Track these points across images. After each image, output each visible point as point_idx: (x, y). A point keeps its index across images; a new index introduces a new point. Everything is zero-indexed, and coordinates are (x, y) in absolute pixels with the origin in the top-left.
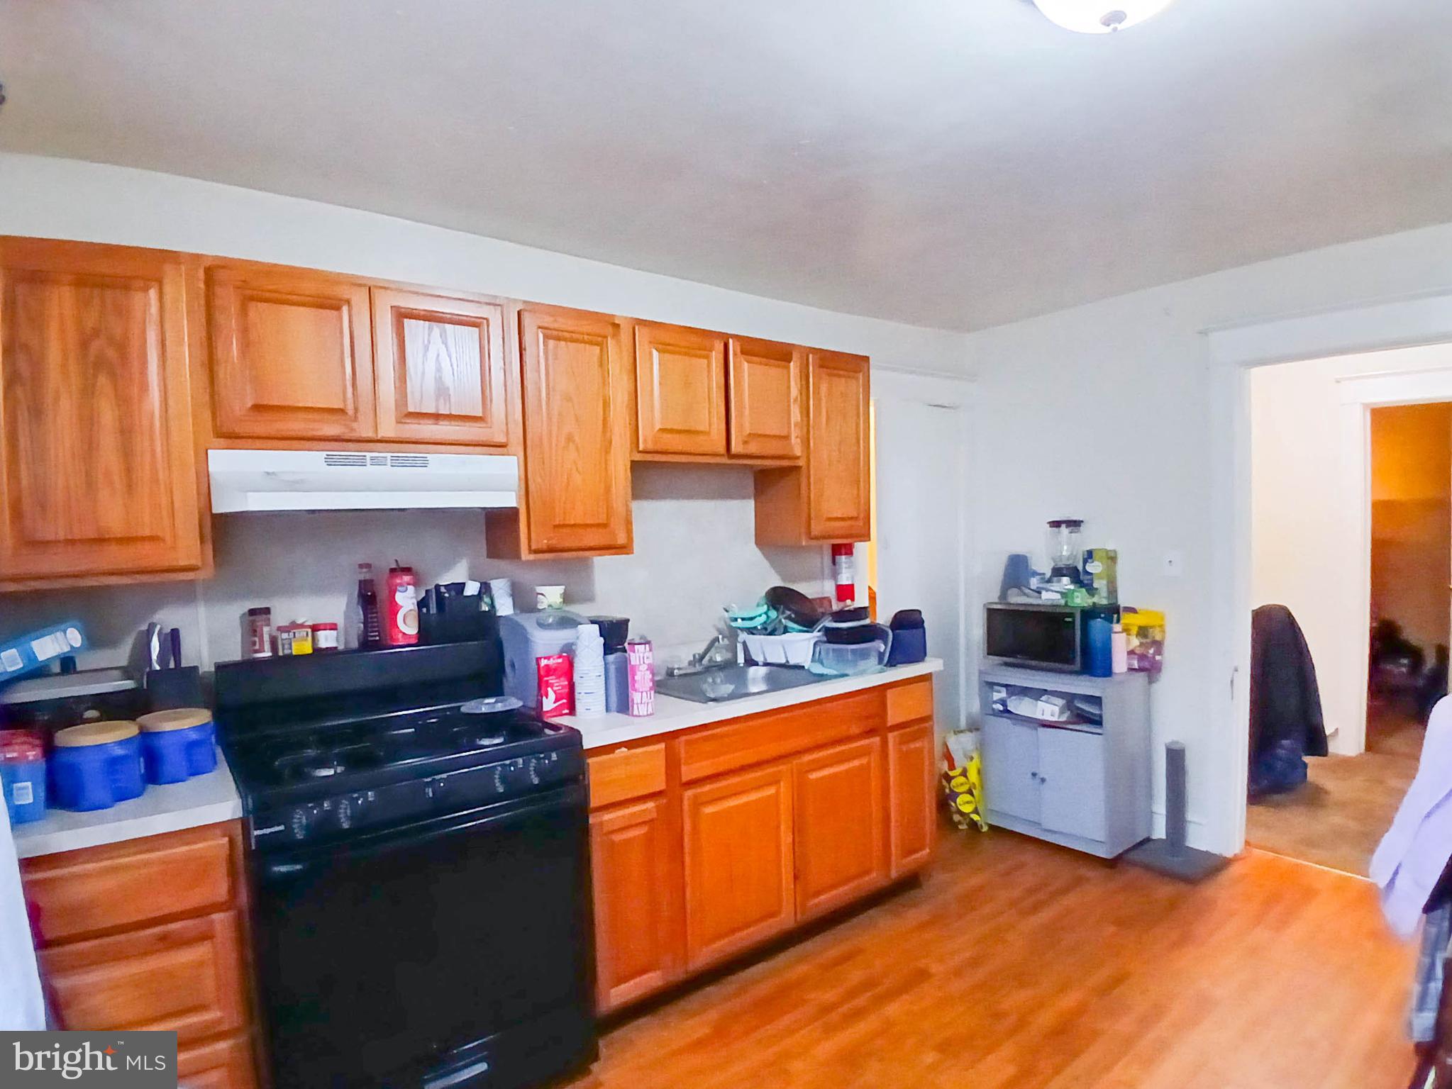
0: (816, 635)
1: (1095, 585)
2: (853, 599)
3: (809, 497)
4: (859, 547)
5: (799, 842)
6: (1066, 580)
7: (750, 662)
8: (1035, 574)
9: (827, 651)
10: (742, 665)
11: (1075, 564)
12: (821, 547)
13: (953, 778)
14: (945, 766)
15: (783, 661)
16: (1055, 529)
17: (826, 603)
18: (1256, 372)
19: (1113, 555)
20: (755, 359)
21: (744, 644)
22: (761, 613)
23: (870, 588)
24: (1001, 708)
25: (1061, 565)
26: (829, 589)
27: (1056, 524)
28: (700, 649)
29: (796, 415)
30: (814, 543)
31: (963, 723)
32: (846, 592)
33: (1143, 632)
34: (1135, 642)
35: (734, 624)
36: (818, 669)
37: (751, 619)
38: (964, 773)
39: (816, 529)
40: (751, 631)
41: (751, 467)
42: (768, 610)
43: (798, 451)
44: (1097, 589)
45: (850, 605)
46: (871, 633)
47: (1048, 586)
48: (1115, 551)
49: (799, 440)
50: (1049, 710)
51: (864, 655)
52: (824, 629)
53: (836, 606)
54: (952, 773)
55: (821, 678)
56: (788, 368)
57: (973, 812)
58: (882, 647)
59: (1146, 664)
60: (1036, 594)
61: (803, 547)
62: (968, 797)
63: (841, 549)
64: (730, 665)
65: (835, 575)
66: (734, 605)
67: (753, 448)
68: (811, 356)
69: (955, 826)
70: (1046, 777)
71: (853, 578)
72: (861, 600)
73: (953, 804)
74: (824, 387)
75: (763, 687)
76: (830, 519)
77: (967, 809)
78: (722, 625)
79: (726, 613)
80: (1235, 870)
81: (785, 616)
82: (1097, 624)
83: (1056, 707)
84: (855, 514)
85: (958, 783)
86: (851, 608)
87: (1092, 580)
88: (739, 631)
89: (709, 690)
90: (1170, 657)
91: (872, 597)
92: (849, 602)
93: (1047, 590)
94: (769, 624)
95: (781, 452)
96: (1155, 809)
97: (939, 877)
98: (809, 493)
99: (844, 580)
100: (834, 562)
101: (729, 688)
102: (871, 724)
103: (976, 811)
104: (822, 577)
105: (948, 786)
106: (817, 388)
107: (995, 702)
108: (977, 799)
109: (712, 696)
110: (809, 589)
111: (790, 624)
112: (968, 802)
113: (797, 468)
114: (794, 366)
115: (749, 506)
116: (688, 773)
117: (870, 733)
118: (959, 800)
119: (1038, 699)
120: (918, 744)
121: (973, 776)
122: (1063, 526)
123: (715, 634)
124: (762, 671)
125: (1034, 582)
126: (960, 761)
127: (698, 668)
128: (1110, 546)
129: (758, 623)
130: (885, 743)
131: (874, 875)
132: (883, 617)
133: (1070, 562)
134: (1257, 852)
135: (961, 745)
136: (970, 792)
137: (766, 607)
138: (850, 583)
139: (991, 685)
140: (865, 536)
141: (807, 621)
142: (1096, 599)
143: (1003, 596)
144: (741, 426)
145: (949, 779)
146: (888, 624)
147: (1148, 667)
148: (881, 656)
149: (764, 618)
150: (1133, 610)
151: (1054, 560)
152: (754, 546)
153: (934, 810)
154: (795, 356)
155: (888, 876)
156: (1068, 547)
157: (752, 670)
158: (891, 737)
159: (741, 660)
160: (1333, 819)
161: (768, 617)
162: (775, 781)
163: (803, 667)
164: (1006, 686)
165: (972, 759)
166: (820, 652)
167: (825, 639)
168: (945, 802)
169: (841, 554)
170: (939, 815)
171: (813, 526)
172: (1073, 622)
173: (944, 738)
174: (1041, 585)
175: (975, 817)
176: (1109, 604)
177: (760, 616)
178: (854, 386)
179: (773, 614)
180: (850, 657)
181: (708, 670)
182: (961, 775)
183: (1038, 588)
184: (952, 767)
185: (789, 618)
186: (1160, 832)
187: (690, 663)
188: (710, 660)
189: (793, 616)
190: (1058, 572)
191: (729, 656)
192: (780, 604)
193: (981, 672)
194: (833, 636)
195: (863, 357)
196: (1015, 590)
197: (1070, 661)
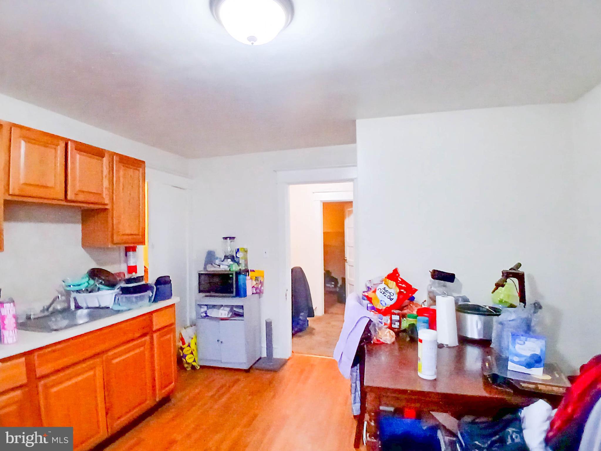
0: (116, 290)
1: (240, 262)
2: (136, 272)
3: (113, 224)
4: (140, 248)
5: (108, 395)
6: (229, 260)
7: (78, 307)
8: (217, 258)
9: (122, 298)
10: (73, 310)
11: (233, 254)
12: (119, 248)
13: (184, 348)
14: (180, 344)
15: (98, 306)
16: (225, 240)
17: (122, 275)
18: (291, 187)
19: (246, 250)
20: (82, 153)
21: (75, 299)
22: (85, 282)
23: (145, 267)
24: (205, 315)
25: (227, 255)
26: (123, 268)
27: (226, 238)
28: (47, 303)
29: (106, 183)
30: (115, 246)
31: (188, 324)
32: (132, 269)
33: (257, 279)
34: (254, 283)
35: (68, 289)
36: (117, 308)
37: (79, 285)
38: (189, 346)
39: (116, 239)
40: (78, 291)
41: (80, 207)
42: (89, 279)
43: (107, 201)
44: (241, 264)
45: (134, 275)
46: (145, 288)
47: (223, 263)
48: (247, 249)
49: (107, 196)
50: (224, 313)
51: (142, 298)
52: (120, 288)
53: (127, 276)
54: (183, 347)
55: (118, 312)
56: (102, 161)
57: (193, 362)
58: (151, 294)
59: (258, 291)
60: (219, 266)
61: (110, 248)
62: (191, 355)
63: (130, 249)
64: (66, 310)
65: (126, 261)
66: (68, 279)
67: (81, 198)
68: (115, 157)
69: (185, 369)
70: (223, 341)
71: (136, 262)
72: (140, 273)
73: (184, 360)
74: (121, 172)
75: (86, 320)
76: (124, 235)
77: (190, 361)
78: (62, 289)
79: (64, 283)
80: (289, 363)
81: (98, 283)
82: (241, 277)
83: (226, 311)
84: (136, 232)
85: (187, 350)
86: (135, 277)
87: (239, 260)
88: (72, 292)
89: (53, 324)
90: (266, 288)
91: (146, 271)
92: (134, 273)
93: (223, 265)
94: (89, 288)
95: (96, 201)
96: (262, 346)
97: (179, 395)
98: (113, 221)
99: (132, 264)
100: (126, 255)
101: (65, 323)
102: (145, 331)
103: (194, 361)
104: (120, 262)
105: (182, 352)
106: (118, 171)
107: (202, 313)
108: (195, 356)
109: (55, 327)
110: (112, 269)
111: (101, 286)
112: (191, 358)
113: (106, 209)
114: (105, 160)
115: (79, 227)
116: (40, 372)
117: (144, 335)
118: (187, 358)
119: (219, 309)
120: (168, 337)
121: (193, 346)
122: (228, 239)
123: (56, 294)
124: (85, 311)
125: (217, 262)
126: (187, 341)
127: (46, 313)
128: (245, 247)
129: (83, 287)
130: (152, 338)
131: (148, 402)
132: (151, 280)
133: (231, 253)
134: (296, 354)
135: (188, 333)
136: (192, 353)
137: (88, 279)
138: (134, 265)
139: (200, 306)
140: (143, 243)
141: (111, 285)
142: (240, 267)
143: (205, 268)
144: (74, 186)
145: (182, 349)
146: (154, 283)
147: (258, 292)
148: (150, 298)
149: (86, 284)
150: (254, 271)
151: (225, 252)
152: (81, 247)
153: (176, 364)
154: (106, 155)
155: (155, 400)
156: (230, 248)
157: (79, 312)
158: (155, 335)
159: (73, 307)
160: (317, 338)
161: (89, 284)
162: (92, 368)
163: (109, 307)
164: (206, 305)
165: (192, 339)
166: (118, 299)
167: (121, 292)
168: (180, 360)
169: (130, 251)
170: (178, 367)
171: (115, 238)
172: (232, 277)
173: (180, 331)
174: (220, 263)
175: (194, 364)
176: (245, 269)
177: (84, 283)
178: (138, 174)
179: (92, 282)
180: (134, 300)
181: (53, 313)
182: (188, 346)
183: (219, 264)
184: (184, 343)
185: (101, 283)
186: (264, 355)
187: (41, 311)
188: (54, 308)
189: (103, 282)
190: (226, 257)
191: (66, 305)
192: (96, 277)
193: (196, 301)
194: (125, 291)
195: (143, 161)
196: (210, 265)
197: (232, 292)
